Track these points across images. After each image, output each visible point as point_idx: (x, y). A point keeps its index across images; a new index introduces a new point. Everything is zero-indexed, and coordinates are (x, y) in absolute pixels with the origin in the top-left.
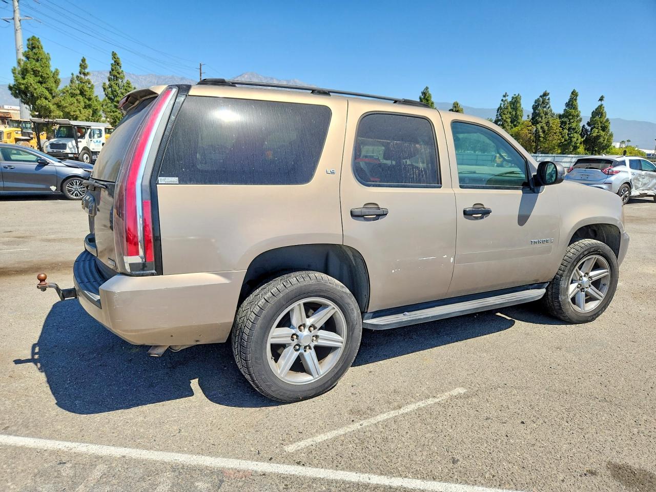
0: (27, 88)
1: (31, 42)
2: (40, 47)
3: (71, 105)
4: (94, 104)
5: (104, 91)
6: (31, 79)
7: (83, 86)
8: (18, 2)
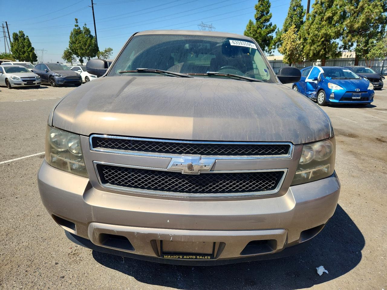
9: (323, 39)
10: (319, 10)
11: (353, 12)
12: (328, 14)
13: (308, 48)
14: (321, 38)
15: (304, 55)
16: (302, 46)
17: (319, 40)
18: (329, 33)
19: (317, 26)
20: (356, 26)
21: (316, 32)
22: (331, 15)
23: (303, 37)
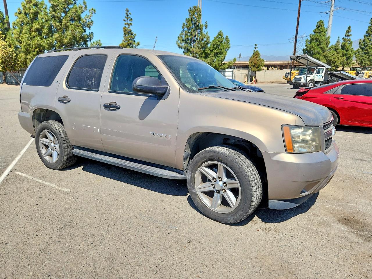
0: (310, 49)
1: (319, 23)
2: (323, 25)
3: (333, 55)
4: (350, 53)
5: (359, 44)
6: (314, 44)
7: (345, 43)
8: (334, 1)
9: (37, 49)
10: (25, 20)
11: (58, 28)
12: (36, 26)
13: (24, 56)
14: (36, 48)
15: (20, 63)
16: (15, 54)
17: (33, 49)
18: (42, 44)
19: (28, 36)
20: (65, 41)
21: (29, 42)
22: (40, 27)
23: (13, 45)
